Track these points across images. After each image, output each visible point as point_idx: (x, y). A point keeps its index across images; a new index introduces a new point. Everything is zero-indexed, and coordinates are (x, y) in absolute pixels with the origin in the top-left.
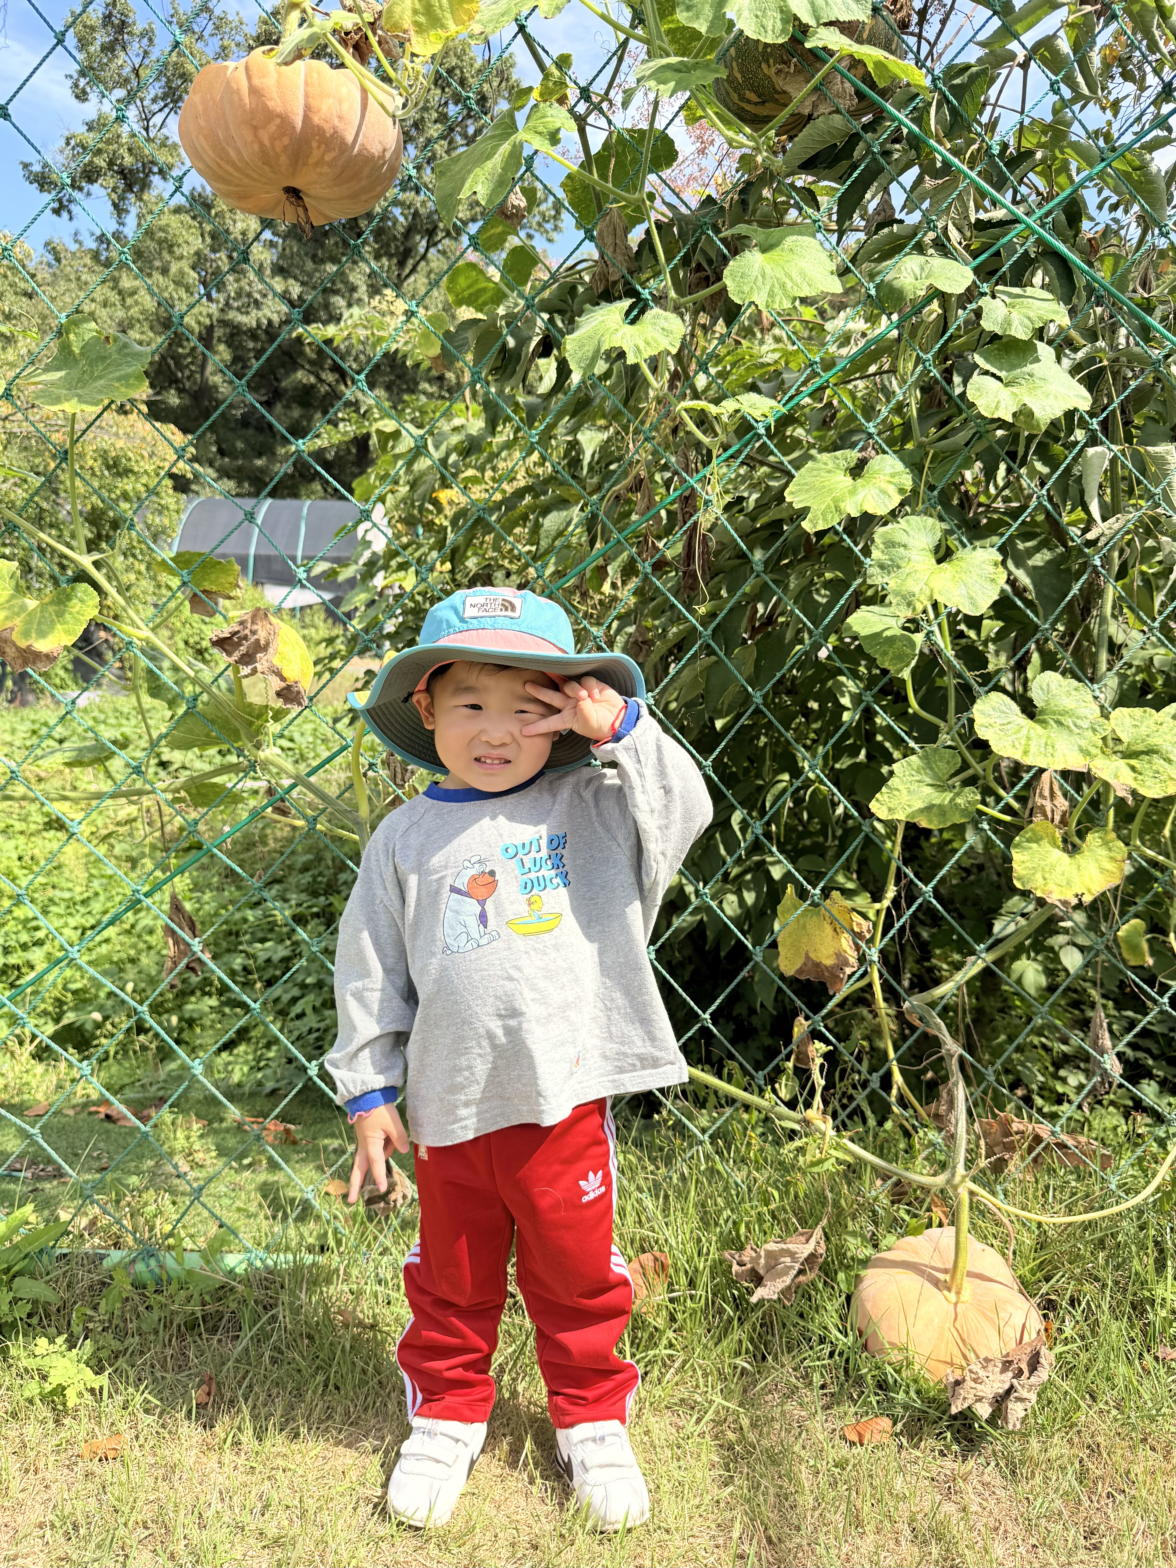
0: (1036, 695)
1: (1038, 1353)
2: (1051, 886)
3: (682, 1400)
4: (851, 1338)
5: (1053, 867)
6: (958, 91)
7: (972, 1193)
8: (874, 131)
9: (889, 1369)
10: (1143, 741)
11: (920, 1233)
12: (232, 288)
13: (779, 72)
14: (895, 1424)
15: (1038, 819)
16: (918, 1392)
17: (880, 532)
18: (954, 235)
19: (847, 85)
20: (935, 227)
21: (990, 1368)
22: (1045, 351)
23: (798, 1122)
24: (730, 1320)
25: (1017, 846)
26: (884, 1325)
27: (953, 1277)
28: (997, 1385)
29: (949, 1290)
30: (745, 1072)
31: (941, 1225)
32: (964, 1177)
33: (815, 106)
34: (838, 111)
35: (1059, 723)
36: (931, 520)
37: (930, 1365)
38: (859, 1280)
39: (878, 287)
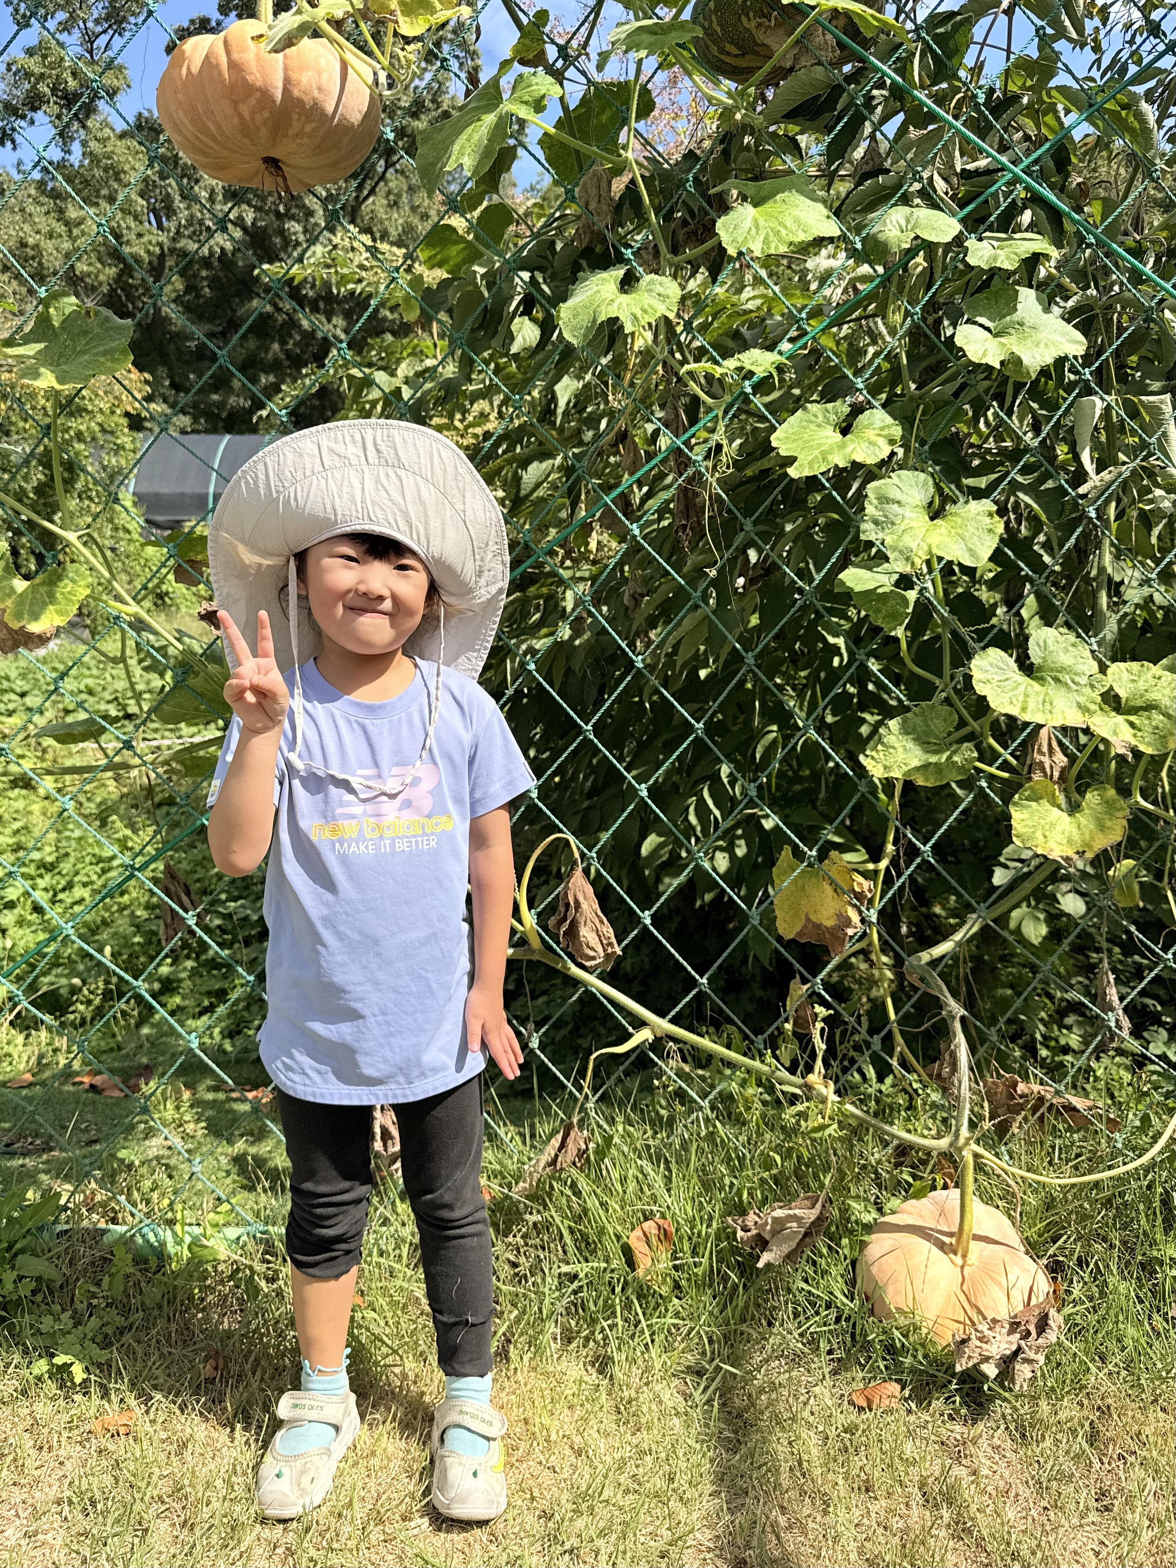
0: (1034, 652)
1: (1047, 1315)
2: (1052, 844)
3: (688, 1367)
4: (857, 1301)
5: (1053, 825)
6: (942, 40)
7: (976, 1156)
8: (858, 83)
9: (897, 1334)
10: (1141, 696)
11: (925, 1196)
12: (183, 216)
13: (760, 25)
14: (903, 1389)
15: (1037, 777)
16: (925, 1356)
17: (873, 487)
18: (940, 185)
19: (829, 36)
20: (921, 178)
21: (998, 1329)
23: (799, 1087)
24: (735, 1287)
25: (1016, 804)
26: (890, 1290)
27: (959, 1241)
28: (1003, 1346)
29: (955, 1253)
30: (746, 1037)
31: (945, 1187)
32: (968, 1140)
33: (796, 59)
34: (820, 63)
35: (1057, 680)
36: (922, 476)
37: (938, 1329)
38: (863, 1245)
39: (864, 241)
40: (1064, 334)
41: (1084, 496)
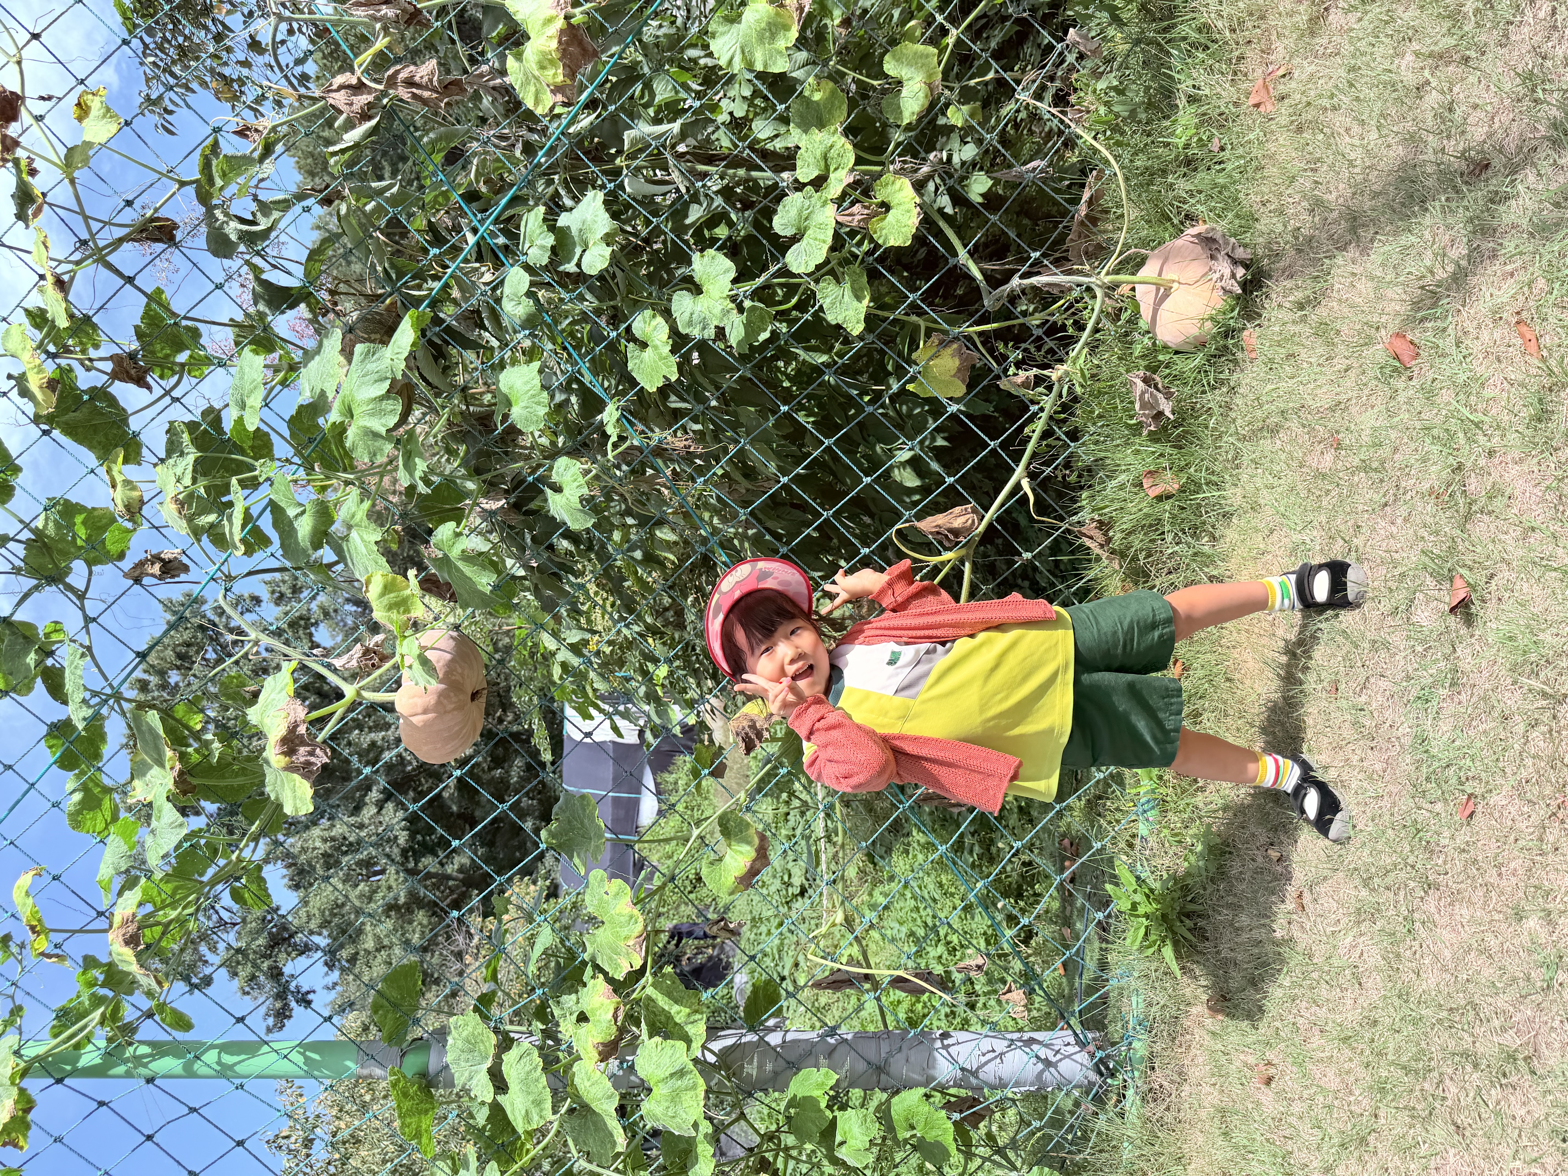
0: (789, 232)
1: (1206, 236)
2: (910, 223)
4: (1198, 353)
5: (898, 221)
6: (400, 276)
7: (1108, 274)
9: (1216, 329)
11: (1138, 303)
14: (1247, 328)
15: (867, 227)
16: (1232, 311)
17: (683, 330)
18: (488, 278)
21: (1214, 267)
22: (563, 220)
23: (1062, 386)
24: (1185, 431)
25: (884, 242)
26: (1189, 332)
27: (1162, 286)
28: (1225, 264)
29: (1170, 288)
30: (1029, 419)
32: (1097, 278)
35: (807, 218)
36: (675, 297)
37: (1212, 304)
38: (1165, 347)
39: (524, 329)
40: (589, 204)
41: (688, 189)
